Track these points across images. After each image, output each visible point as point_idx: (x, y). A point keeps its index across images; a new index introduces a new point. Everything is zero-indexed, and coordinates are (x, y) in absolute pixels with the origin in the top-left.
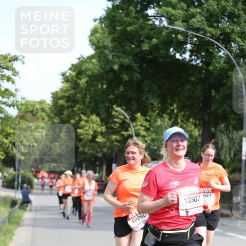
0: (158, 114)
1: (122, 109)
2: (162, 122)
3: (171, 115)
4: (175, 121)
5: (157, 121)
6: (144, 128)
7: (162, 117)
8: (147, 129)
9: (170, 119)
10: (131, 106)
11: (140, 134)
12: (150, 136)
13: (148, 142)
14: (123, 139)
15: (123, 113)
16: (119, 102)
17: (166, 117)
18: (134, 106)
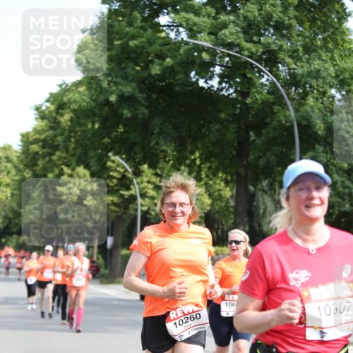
0: (173, 166)
1: (121, 158)
3: (191, 167)
4: (197, 176)
6: (152, 186)
7: (179, 170)
8: (157, 188)
9: (190, 174)
11: (147, 195)
14: (122, 202)
15: (122, 164)
16: (117, 149)
17: (184, 170)
18: (139, 154)
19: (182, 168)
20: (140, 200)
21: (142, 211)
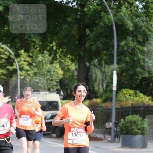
0: (39, 51)
1: (7, 46)
2: (43, 58)
3: (51, 51)
4: (54, 57)
5: (38, 57)
6: (27, 63)
7: (43, 53)
8: (30, 64)
9: (50, 55)
10: (16, 43)
11: (24, 69)
12: (33, 70)
13: (31, 75)
14: (8, 73)
15: (8, 50)
16: (5, 40)
17: (46, 53)
18: (19, 43)
19: (45, 52)
20: (19, 72)
21: (20, 78)
